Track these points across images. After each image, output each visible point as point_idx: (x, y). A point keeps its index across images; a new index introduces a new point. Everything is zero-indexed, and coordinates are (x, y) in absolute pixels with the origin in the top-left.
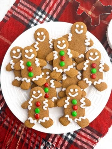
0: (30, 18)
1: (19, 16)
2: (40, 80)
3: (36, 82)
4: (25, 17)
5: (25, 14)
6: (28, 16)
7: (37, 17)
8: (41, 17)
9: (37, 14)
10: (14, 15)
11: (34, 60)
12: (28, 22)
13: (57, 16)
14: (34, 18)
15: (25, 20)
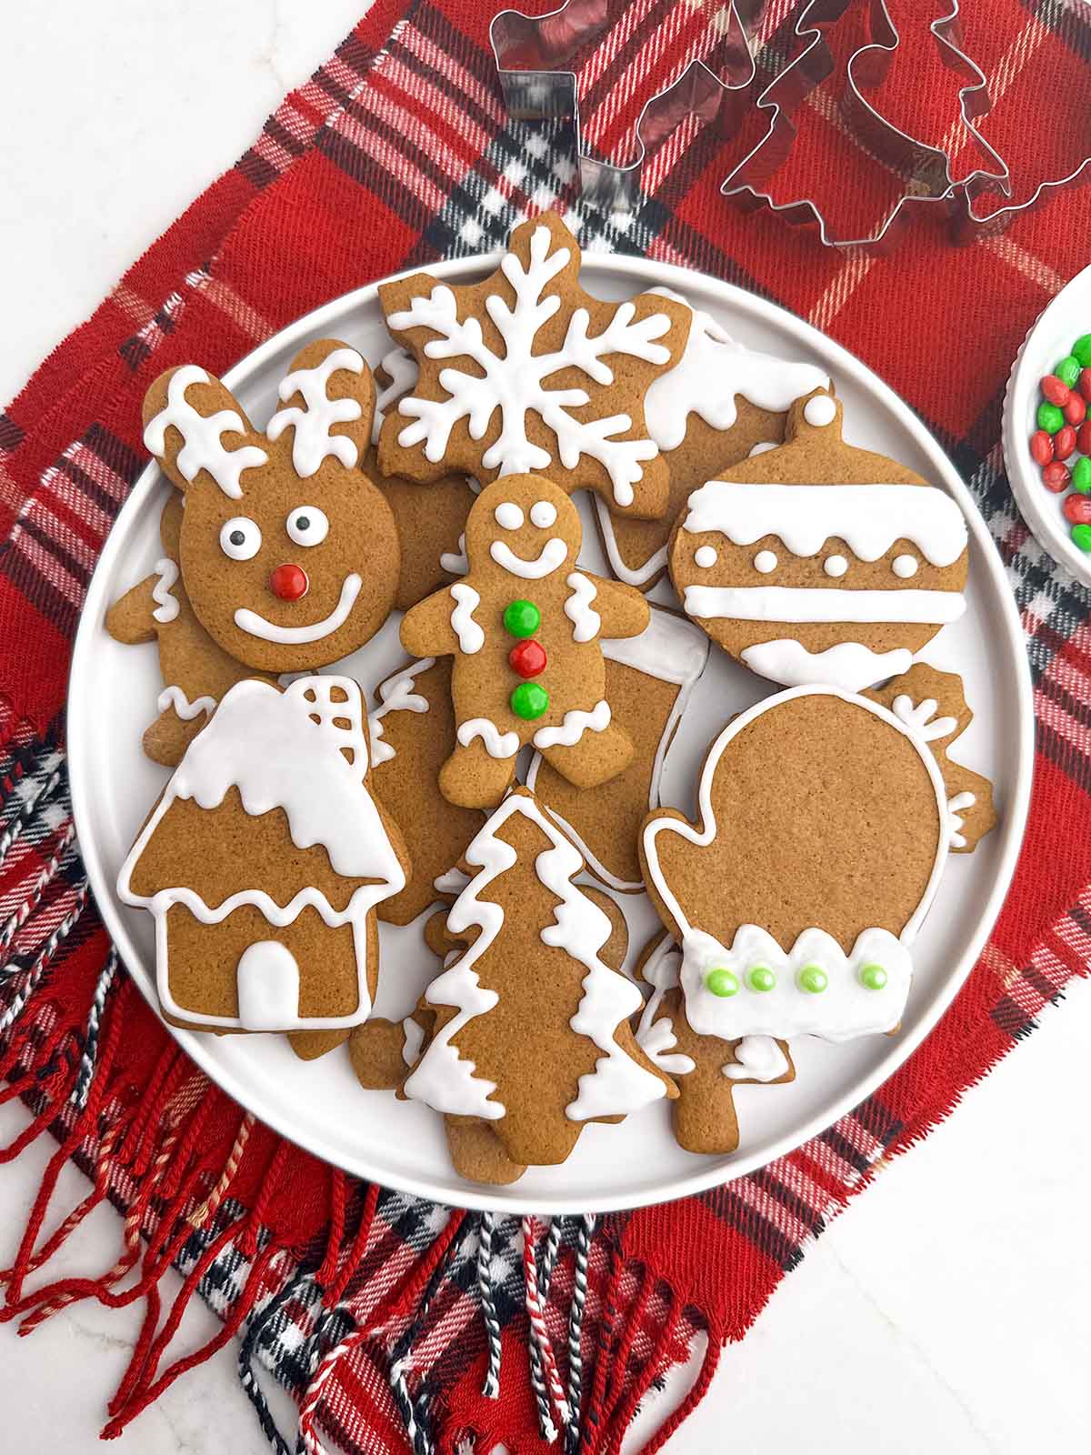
0: (460, 171)
1: (377, 148)
2: (593, 744)
3: (557, 759)
4: (419, 159)
5: (425, 138)
6: (442, 155)
7: (515, 173)
8: (540, 171)
9: (514, 148)
10: (335, 135)
11: (556, 590)
12: (439, 203)
13: (665, 179)
14: (491, 175)
15: (415, 181)
